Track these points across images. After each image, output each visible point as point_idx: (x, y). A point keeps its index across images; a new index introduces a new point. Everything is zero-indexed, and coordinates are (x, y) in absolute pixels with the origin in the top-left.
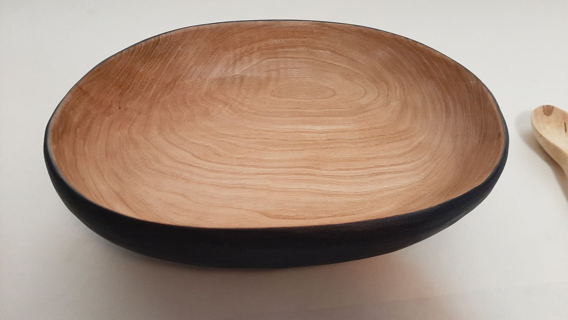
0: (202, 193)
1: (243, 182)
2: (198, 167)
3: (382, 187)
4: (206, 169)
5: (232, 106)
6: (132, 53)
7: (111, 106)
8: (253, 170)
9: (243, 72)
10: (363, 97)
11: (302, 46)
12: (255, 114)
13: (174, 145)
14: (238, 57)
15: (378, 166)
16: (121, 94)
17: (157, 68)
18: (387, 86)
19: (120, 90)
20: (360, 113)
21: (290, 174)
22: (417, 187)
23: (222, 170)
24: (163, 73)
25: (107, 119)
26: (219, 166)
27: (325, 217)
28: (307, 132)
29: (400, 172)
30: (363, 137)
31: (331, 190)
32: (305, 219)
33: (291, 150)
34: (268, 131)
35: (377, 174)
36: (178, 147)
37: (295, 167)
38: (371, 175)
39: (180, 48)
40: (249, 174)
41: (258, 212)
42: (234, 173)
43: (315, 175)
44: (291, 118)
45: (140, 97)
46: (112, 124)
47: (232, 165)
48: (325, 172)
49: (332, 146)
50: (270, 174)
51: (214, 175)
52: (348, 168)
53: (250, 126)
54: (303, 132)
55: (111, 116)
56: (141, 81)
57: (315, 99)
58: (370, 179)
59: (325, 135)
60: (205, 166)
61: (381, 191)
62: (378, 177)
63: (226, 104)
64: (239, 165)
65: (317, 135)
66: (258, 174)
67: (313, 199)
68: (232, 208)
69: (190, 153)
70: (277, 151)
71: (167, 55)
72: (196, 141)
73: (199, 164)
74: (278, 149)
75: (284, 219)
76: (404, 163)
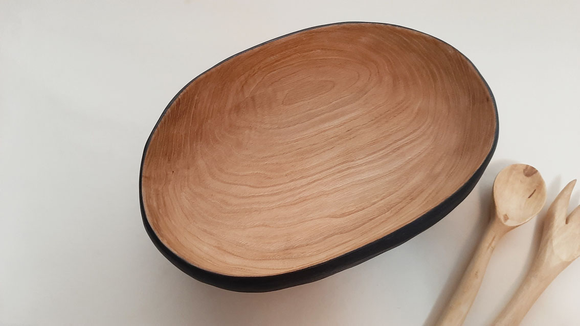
0: (277, 218)
1: (301, 195)
2: (260, 196)
3: (407, 159)
4: (268, 195)
5: (256, 128)
6: (165, 123)
7: (167, 174)
8: (304, 181)
9: (251, 93)
10: (358, 79)
11: (295, 54)
12: (279, 128)
13: (230, 184)
14: (244, 82)
15: (396, 142)
16: (169, 160)
17: (185, 123)
18: (375, 64)
19: (167, 158)
20: (362, 96)
21: (334, 174)
22: (433, 150)
23: (280, 191)
24: (190, 125)
25: (170, 187)
26: (275, 188)
27: (378, 201)
28: (329, 129)
29: (415, 140)
30: (374, 118)
31: (371, 176)
32: (364, 209)
33: (324, 152)
34: (297, 141)
35: (398, 149)
36: (235, 184)
37: (335, 166)
38: (393, 151)
39: (196, 97)
40: (302, 186)
41: (327, 217)
42: (291, 190)
43: (353, 167)
44: (310, 121)
45: (182, 153)
46: (175, 189)
47: (285, 183)
48: (359, 162)
49: (353, 135)
50: (318, 180)
51: (277, 197)
52: (374, 151)
53: (280, 142)
54: (325, 131)
55: (171, 183)
56: (178, 140)
57: (320, 95)
58: (395, 155)
59: (342, 127)
60: (265, 193)
61: (408, 162)
62: (401, 151)
63: (250, 128)
64: (290, 182)
65: (336, 130)
66: (309, 184)
67: (362, 189)
68: (307, 221)
69: (246, 185)
70: (313, 156)
71: (189, 108)
72: (245, 173)
73: (260, 193)
74: (313, 155)
75: (349, 215)
76: (414, 131)
